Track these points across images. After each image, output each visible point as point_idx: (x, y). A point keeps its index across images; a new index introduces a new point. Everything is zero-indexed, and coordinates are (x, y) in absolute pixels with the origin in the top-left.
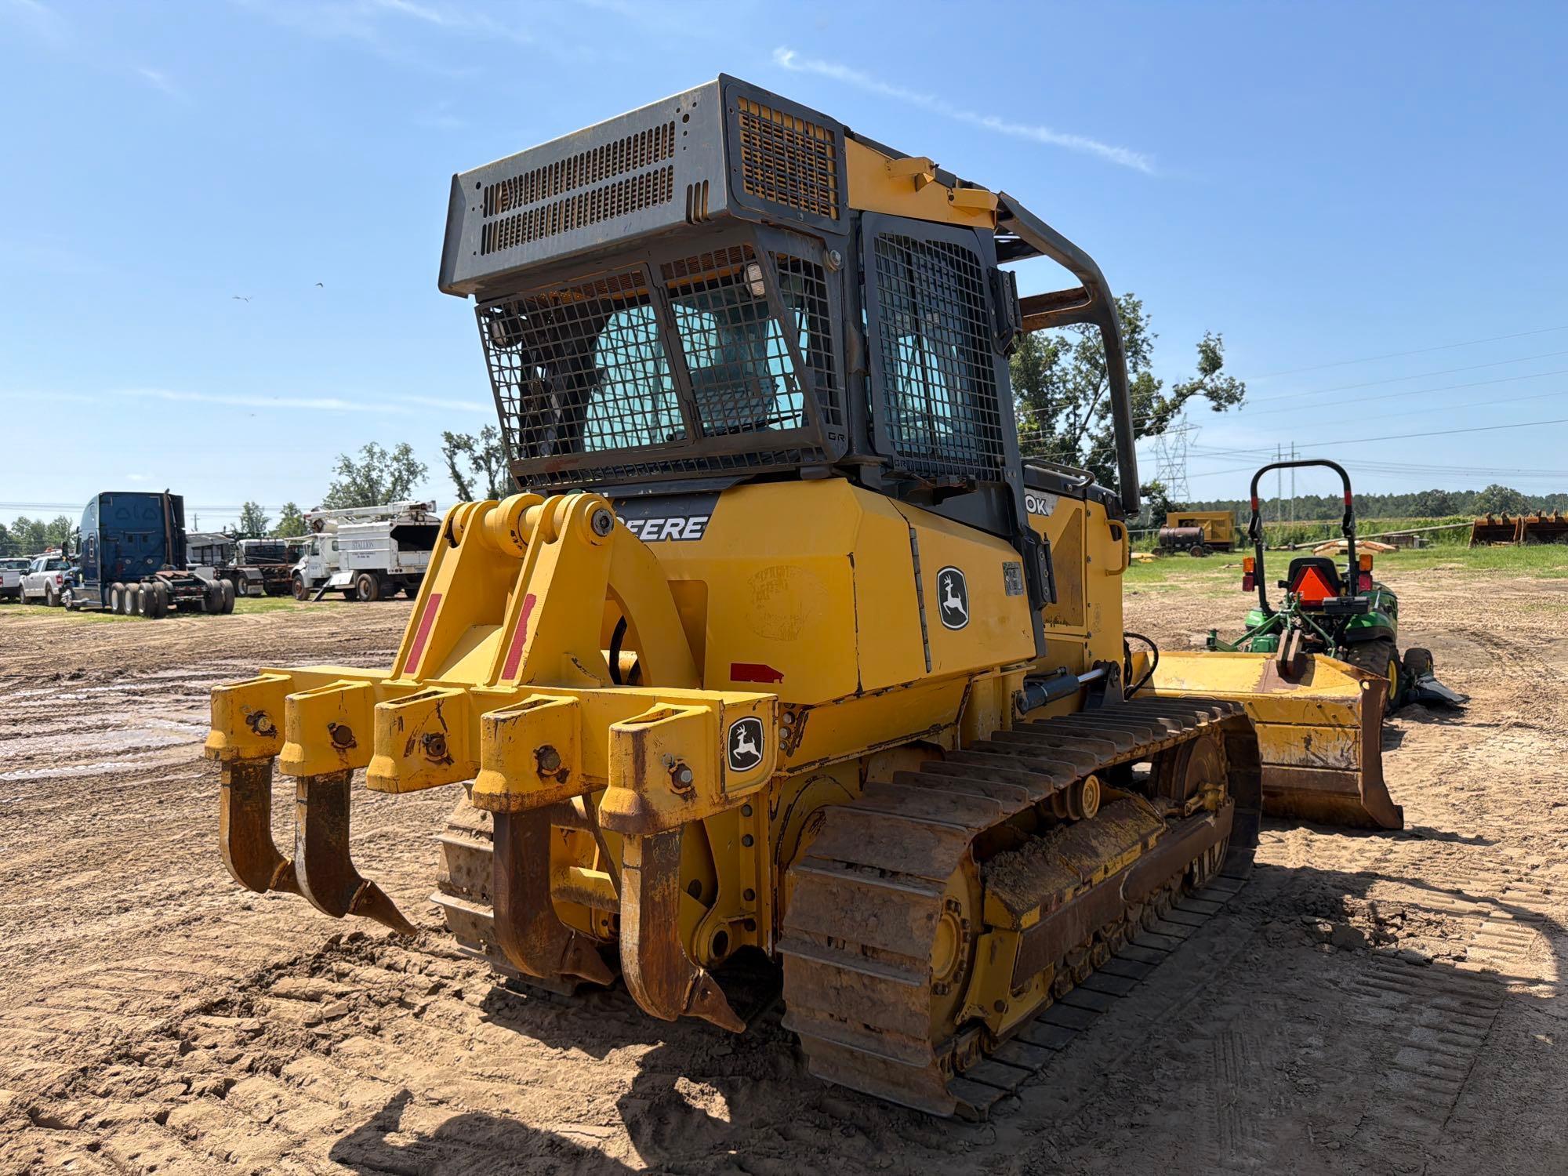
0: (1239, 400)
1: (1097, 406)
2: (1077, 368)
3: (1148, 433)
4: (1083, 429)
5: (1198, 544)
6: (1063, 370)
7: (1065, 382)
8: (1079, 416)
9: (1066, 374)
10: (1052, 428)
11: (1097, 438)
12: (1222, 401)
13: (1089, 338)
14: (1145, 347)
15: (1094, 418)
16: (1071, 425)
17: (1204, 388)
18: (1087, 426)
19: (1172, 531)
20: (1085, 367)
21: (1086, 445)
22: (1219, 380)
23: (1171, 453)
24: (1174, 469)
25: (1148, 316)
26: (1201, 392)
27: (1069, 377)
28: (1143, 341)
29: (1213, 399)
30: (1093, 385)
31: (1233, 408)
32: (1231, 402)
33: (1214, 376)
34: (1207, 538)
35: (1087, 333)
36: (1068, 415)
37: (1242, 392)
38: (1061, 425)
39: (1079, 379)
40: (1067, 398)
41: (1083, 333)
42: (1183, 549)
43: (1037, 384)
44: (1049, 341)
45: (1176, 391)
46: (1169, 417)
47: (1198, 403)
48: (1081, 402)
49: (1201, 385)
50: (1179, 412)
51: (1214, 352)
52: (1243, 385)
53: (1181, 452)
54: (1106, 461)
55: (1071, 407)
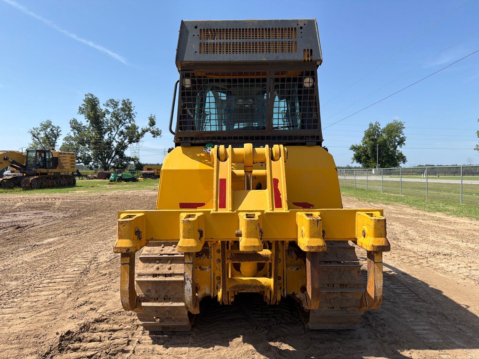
0: (160, 135)
1: (118, 132)
2: (111, 119)
3: (134, 142)
4: (114, 139)
5: (154, 176)
6: (107, 119)
7: (107, 123)
8: (112, 135)
9: (108, 121)
10: (103, 137)
11: (118, 142)
12: (155, 135)
13: (115, 111)
14: (133, 116)
15: (117, 136)
16: (109, 137)
17: (150, 130)
18: (115, 138)
19: (146, 172)
20: (114, 119)
21: (115, 144)
22: (154, 128)
23: (135, 149)
24: (136, 153)
25: (134, 107)
26: (149, 131)
27: (109, 122)
28: (132, 114)
29: (153, 134)
30: (117, 125)
31: (158, 137)
32: (158, 135)
33: (153, 127)
34: (156, 174)
35: (115, 109)
36: (108, 134)
37: (161, 133)
38: (106, 137)
39: (112, 123)
40: (108, 128)
41: (114, 109)
42: (149, 177)
43: (99, 123)
44: (102, 110)
45: (142, 130)
46: (140, 138)
47: (148, 134)
48: (113, 130)
49: (149, 129)
50: (143, 137)
51: (153, 120)
52: (161, 131)
53: (138, 149)
54: (121, 149)
55: (110, 132)
